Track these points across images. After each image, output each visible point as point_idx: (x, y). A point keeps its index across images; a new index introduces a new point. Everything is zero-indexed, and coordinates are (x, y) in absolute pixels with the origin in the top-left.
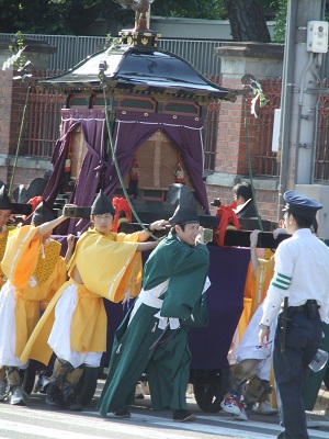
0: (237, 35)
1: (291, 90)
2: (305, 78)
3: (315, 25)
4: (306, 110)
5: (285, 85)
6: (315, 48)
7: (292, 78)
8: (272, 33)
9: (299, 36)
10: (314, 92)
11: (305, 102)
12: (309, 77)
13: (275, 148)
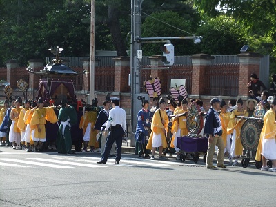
0: (119, 55)
1: (133, 69)
2: (136, 65)
3: (138, 51)
4: (137, 74)
5: (131, 67)
6: (139, 57)
7: (133, 66)
8: (128, 54)
9: (134, 54)
10: (139, 69)
11: (137, 72)
12: (137, 65)
13: (129, 84)
